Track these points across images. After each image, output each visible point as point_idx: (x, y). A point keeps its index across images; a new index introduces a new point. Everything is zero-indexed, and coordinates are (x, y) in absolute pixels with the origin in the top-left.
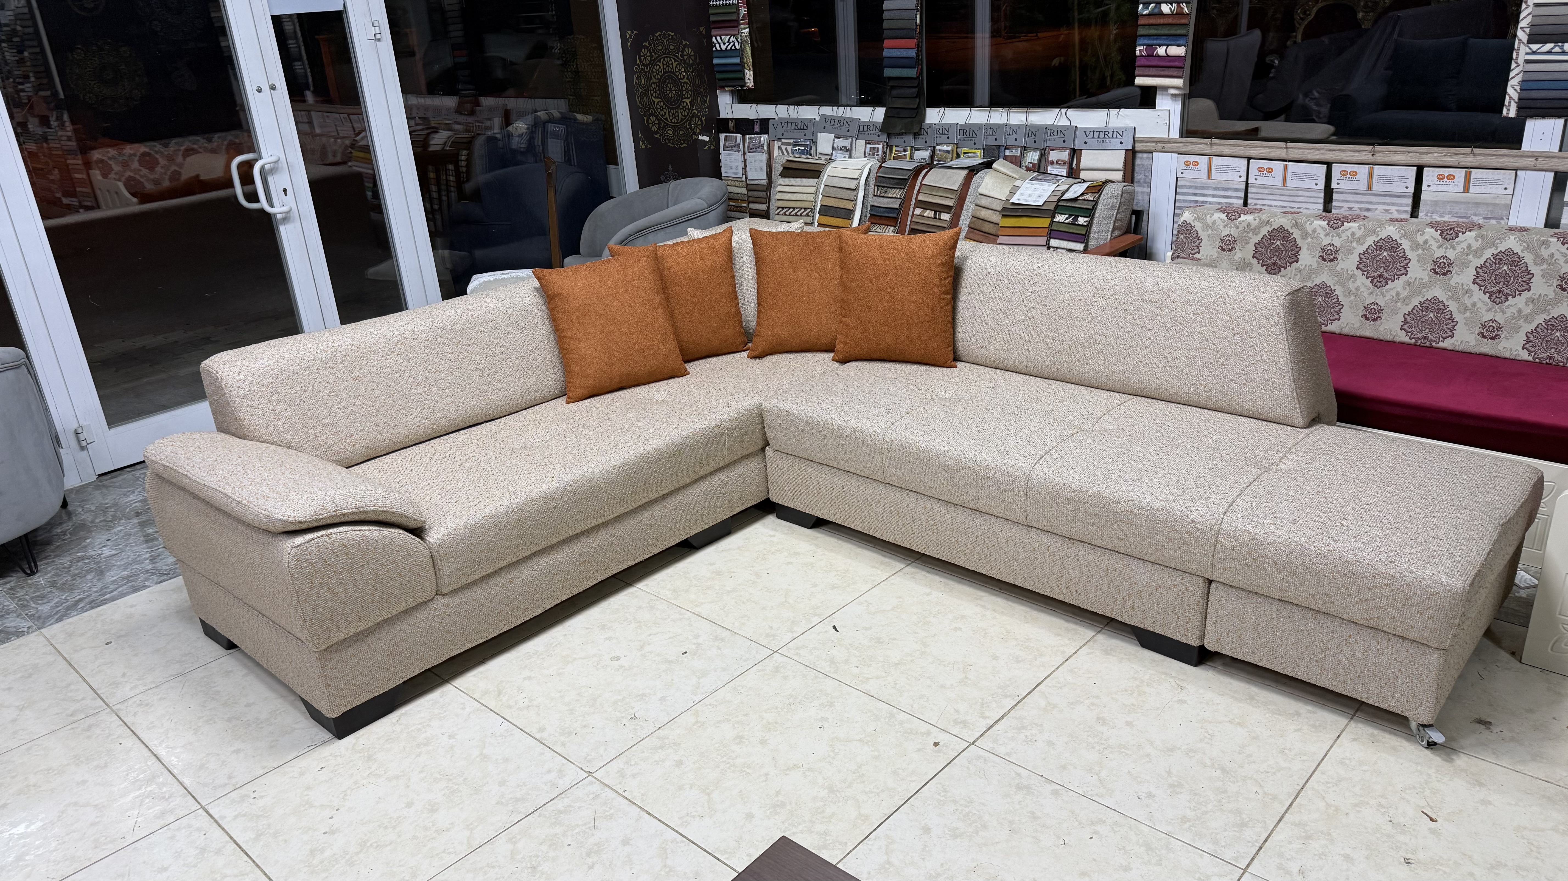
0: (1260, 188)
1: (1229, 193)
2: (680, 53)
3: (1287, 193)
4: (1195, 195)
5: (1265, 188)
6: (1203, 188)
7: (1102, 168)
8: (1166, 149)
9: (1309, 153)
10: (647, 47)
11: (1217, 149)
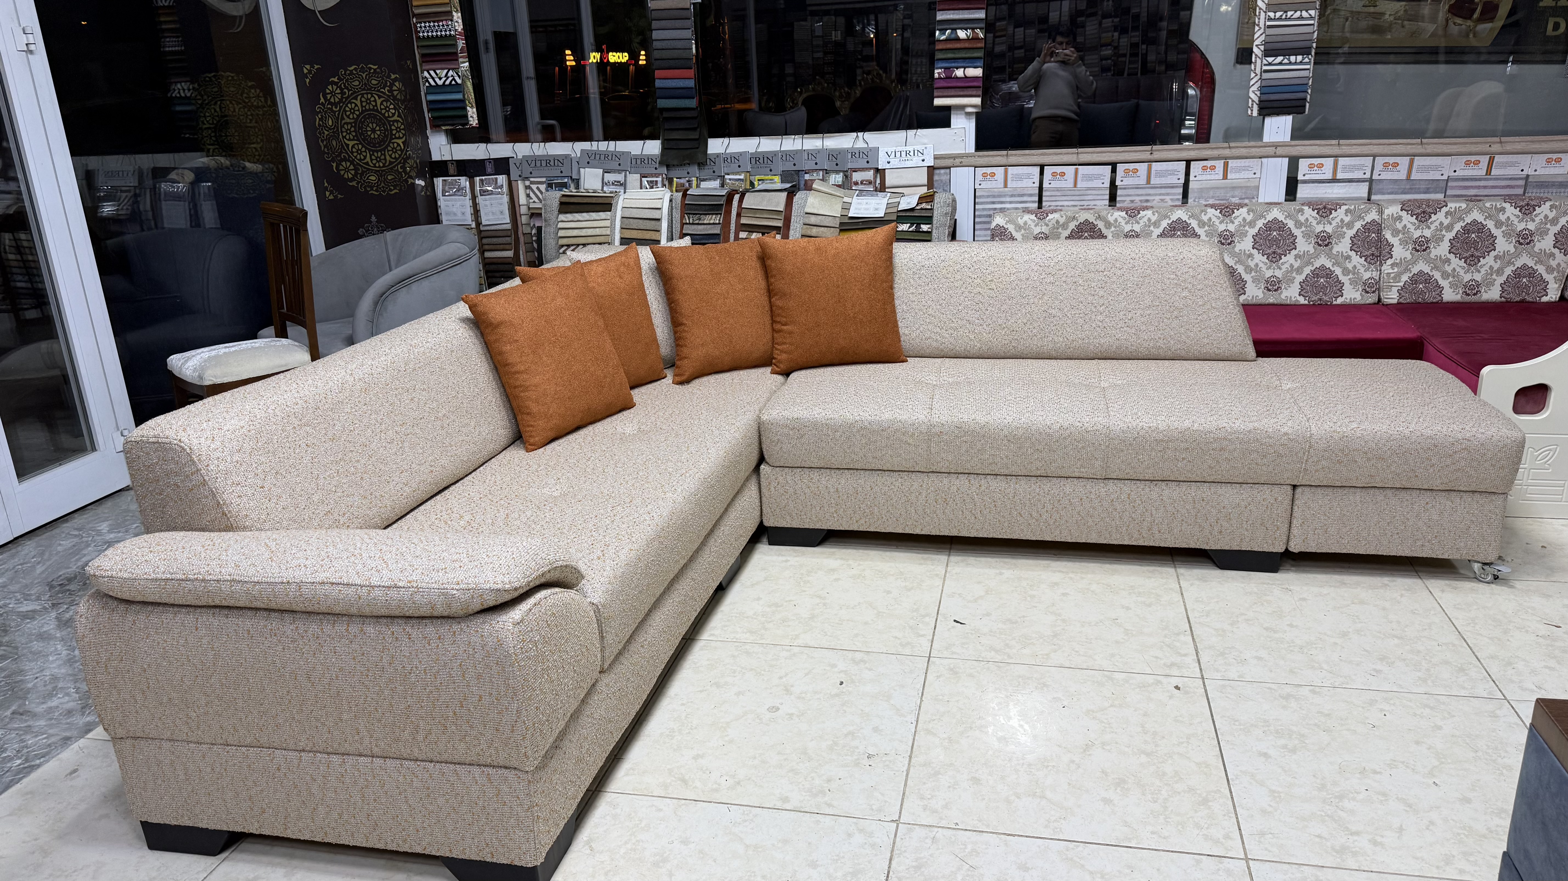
0: (1054, 191)
1: (1025, 199)
2: (387, 88)
3: (1077, 193)
4: (993, 203)
5: (1058, 190)
6: (1000, 196)
7: (907, 185)
8: (964, 164)
9: (1098, 156)
10: (336, 83)
11: (1013, 160)
